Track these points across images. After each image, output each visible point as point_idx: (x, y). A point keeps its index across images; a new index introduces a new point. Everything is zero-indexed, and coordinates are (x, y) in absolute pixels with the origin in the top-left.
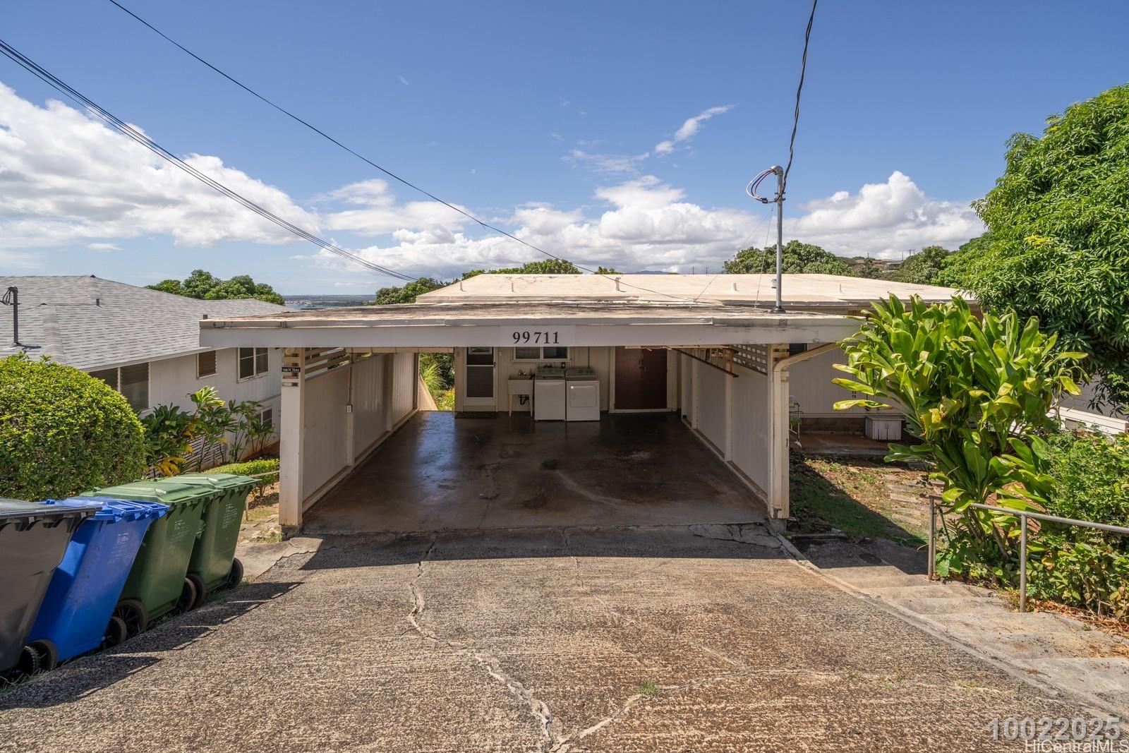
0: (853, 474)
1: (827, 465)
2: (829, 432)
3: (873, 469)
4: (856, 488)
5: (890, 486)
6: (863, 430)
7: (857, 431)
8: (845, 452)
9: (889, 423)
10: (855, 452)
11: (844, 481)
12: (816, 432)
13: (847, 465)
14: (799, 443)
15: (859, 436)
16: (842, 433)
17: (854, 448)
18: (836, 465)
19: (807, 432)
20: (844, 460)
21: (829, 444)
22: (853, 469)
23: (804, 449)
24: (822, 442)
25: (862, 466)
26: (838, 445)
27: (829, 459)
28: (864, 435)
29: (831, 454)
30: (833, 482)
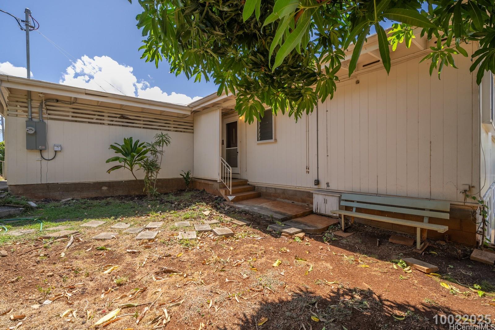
2: (290, 202)
9: (327, 198)
12: (282, 200)
16: (300, 203)
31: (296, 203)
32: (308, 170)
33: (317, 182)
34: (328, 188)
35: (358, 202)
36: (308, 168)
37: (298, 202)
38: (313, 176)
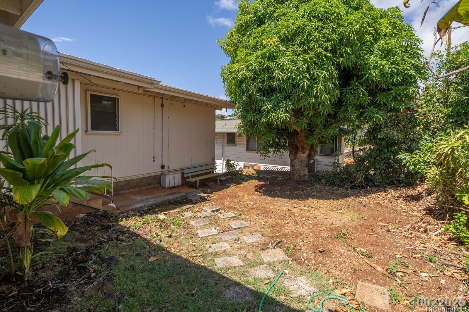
0: (163, 221)
1: (139, 219)
2: (138, 189)
3: (175, 211)
4: (170, 236)
5: (192, 223)
6: (160, 183)
7: (156, 184)
8: (152, 202)
9: (175, 175)
10: (159, 200)
11: (157, 231)
12: (127, 191)
13: (156, 213)
14: (113, 205)
15: (158, 187)
16: (146, 187)
17: (157, 197)
18: (148, 217)
19: (121, 192)
20: (153, 209)
21: (139, 198)
22: (162, 216)
23: (118, 208)
24: (133, 198)
25: (166, 210)
26: (145, 197)
27: (142, 212)
28: (161, 186)
29: (142, 207)
30: (149, 237)
31: (141, 188)
32: (154, 159)
33: (163, 167)
34: (169, 169)
35: (191, 173)
36: (154, 157)
37: (144, 187)
38: (158, 163)
